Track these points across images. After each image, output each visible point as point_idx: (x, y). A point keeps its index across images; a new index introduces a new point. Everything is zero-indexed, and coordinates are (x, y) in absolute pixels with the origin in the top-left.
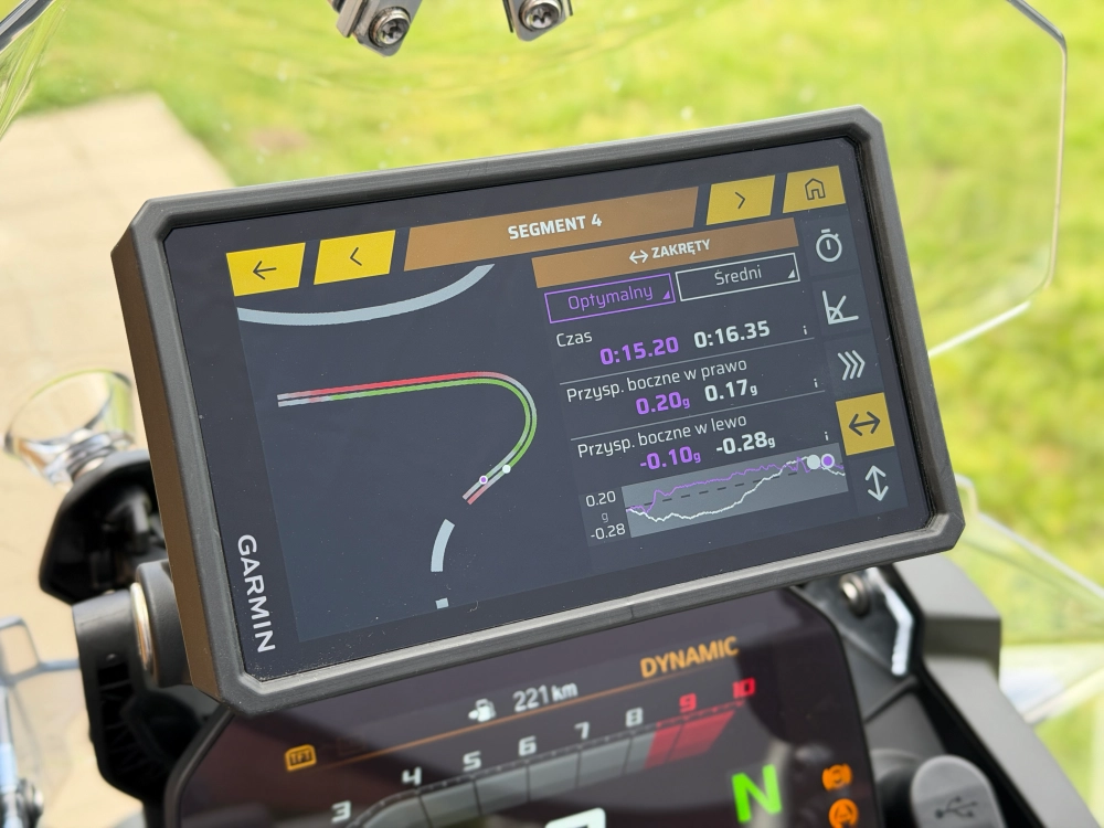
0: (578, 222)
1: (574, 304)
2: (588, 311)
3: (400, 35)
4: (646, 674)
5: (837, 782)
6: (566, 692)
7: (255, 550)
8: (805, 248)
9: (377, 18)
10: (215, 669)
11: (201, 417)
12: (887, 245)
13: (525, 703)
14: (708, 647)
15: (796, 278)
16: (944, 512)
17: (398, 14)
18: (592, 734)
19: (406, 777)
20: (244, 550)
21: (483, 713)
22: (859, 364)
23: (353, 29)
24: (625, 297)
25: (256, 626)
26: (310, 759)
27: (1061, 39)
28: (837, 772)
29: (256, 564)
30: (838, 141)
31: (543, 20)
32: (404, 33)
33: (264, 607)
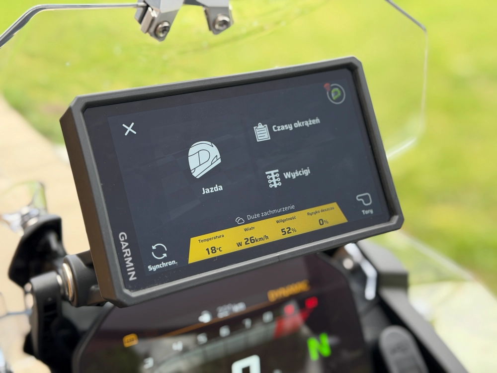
3: (166, 33)
7: (126, 238)
9: (158, 26)
11: (102, 184)
12: (367, 109)
16: (396, 214)
17: (166, 24)
18: (252, 325)
19: (175, 347)
20: (122, 238)
23: (148, 31)
25: (128, 270)
26: (135, 340)
27: (425, 30)
29: (127, 244)
30: (345, 69)
31: (222, 27)
32: (168, 31)
33: (131, 262)
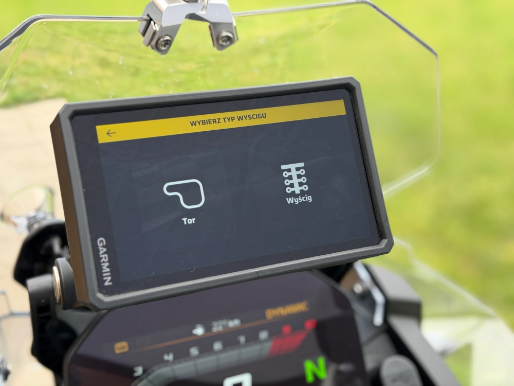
3: (168, 46)
4: (268, 317)
6: (234, 323)
7: (105, 244)
9: (159, 39)
10: (87, 291)
12: (363, 131)
13: (217, 328)
16: (386, 238)
17: (167, 38)
18: (246, 341)
19: (166, 357)
20: (100, 244)
21: (199, 331)
23: (149, 44)
25: (104, 275)
26: (126, 348)
27: (436, 54)
29: (105, 250)
30: (343, 90)
31: (226, 42)
32: (170, 45)
33: (108, 267)
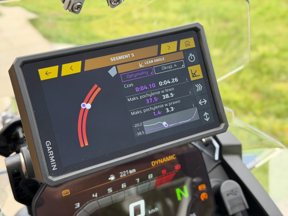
0: (128, 56)
1: (128, 77)
2: (132, 78)
3: (80, 9)
4: (153, 165)
5: (202, 188)
6: (133, 171)
7: (50, 144)
8: (186, 59)
9: (74, 5)
10: (42, 176)
11: (34, 112)
13: (123, 175)
14: (168, 157)
15: (184, 66)
16: (223, 123)
17: (79, 4)
18: (140, 181)
19: (93, 196)
20: (48, 145)
21: (112, 178)
22: (201, 87)
23: (68, 8)
24: (141, 74)
25: (52, 164)
26: (69, 193)
28: (202, 186)
29: (51, 148)
30: (192, 31)
31: (116, 3)
33: (54, 159)
